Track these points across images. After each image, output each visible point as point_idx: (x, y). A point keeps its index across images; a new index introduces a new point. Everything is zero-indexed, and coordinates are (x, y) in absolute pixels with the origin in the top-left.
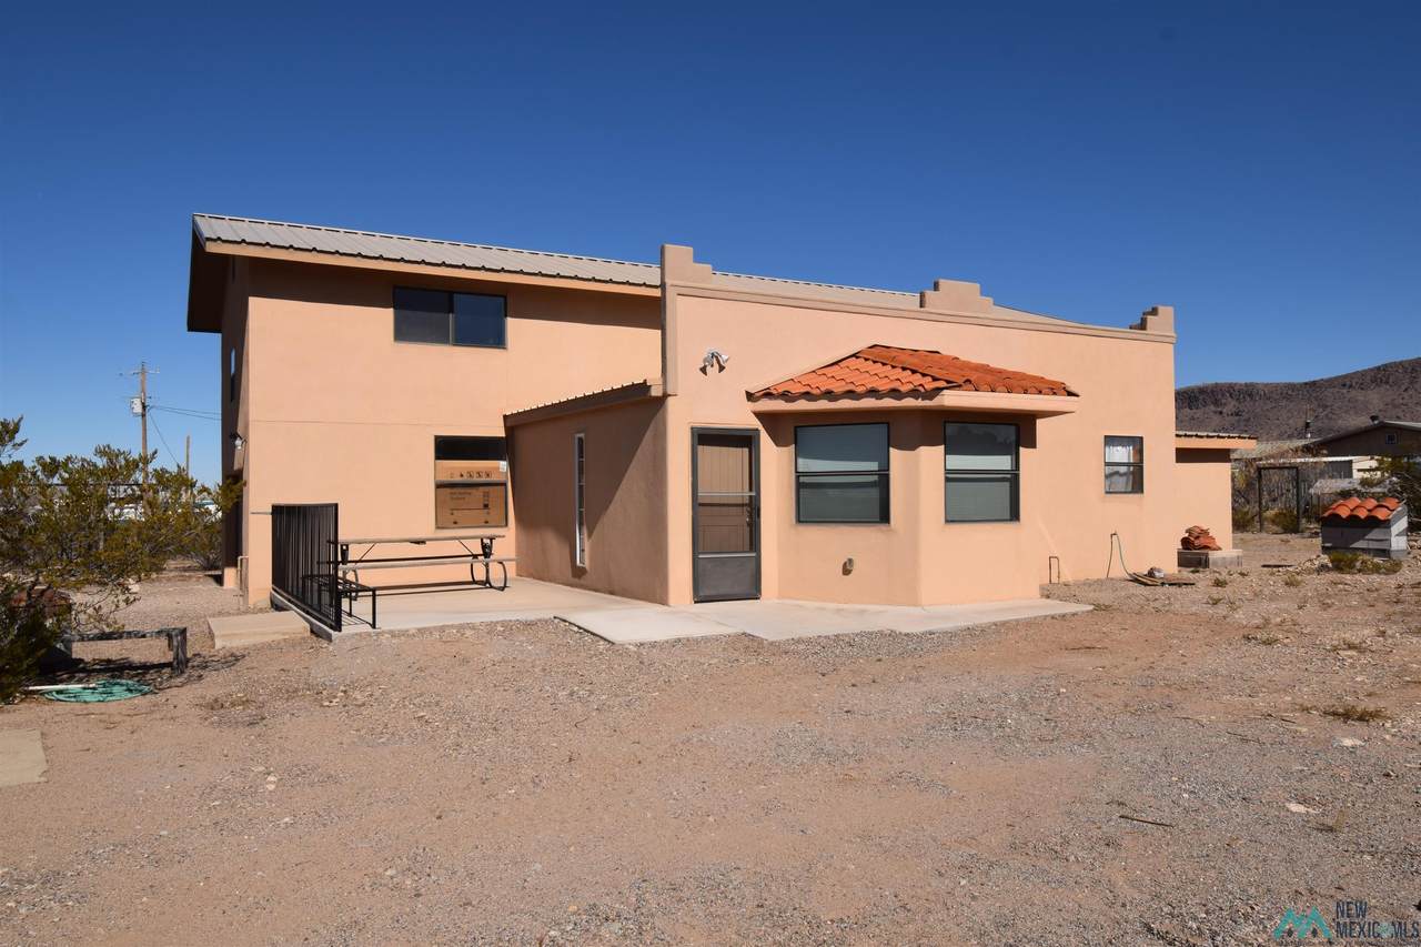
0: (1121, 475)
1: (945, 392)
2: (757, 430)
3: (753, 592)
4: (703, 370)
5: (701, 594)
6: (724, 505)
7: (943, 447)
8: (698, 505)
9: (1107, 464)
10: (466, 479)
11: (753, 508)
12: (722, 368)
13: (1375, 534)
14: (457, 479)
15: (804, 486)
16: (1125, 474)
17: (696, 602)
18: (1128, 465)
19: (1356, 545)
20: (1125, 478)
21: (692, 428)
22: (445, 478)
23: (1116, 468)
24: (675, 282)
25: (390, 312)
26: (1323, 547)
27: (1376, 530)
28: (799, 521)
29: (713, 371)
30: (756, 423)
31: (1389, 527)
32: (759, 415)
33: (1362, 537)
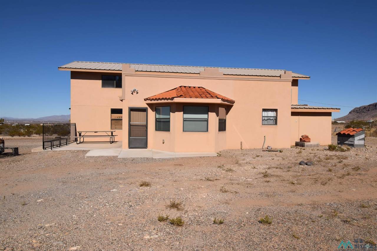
0: (271, 120)
1: (175, 98)
2: (147, 108)
3: (145, 146)
4: (132, 94)
5: (130, 147)
6: (137, 126)
7: (183, 112)
8: (130, 126)
9: (263, 117)
10: (118, 118)
11: (146, 126)
12: (137, 93)
13: (351, 139)
14: (116, 118)
15: (157, 121)
16: (272, 119)
17: (129, 148)
18: (274, 117)
19: (345, 143)
20: (272, 121)
21: (129, 107)
22: (113, 118)
23: (269, 118)
24: (124, 73)
25: (101, 81)
26: (338, 143)
27: (351, 138)
28: (156, 130)
29: (135, 94)
30: (147, 106)
31: (354, 137)
32: (147, 104)
33: (347, 140)
